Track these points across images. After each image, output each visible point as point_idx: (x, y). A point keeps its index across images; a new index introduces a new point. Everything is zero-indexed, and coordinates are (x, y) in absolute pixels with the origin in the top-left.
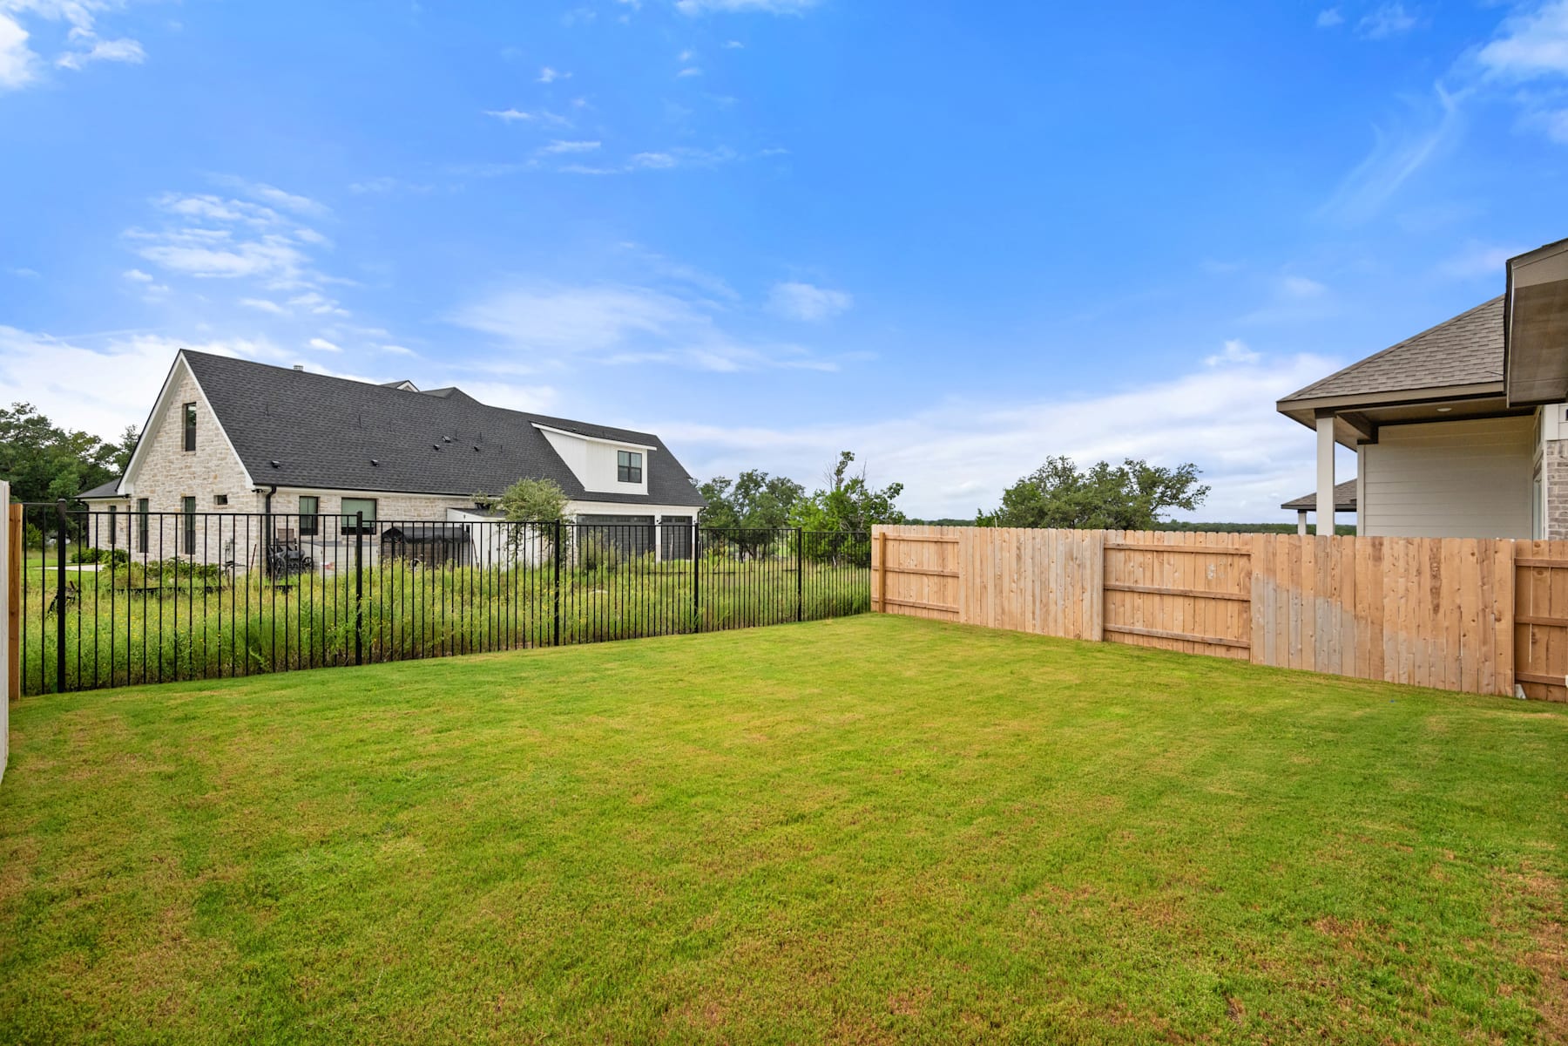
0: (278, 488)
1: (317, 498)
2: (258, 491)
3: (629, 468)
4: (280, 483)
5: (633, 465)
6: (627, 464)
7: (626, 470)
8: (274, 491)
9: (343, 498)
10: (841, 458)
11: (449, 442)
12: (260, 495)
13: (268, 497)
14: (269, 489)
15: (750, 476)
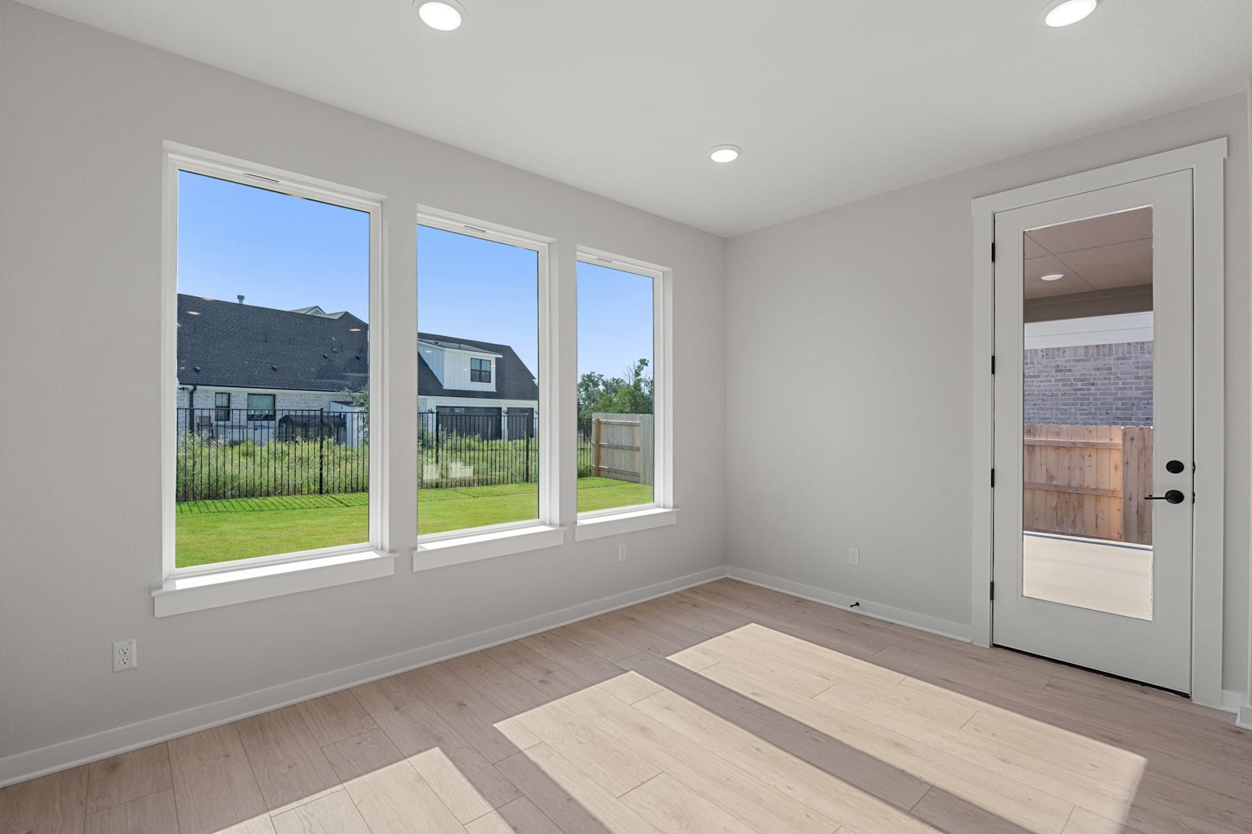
0: (198, 387)
1: (229, 394)
2: (183, 389)
3: (480, 371)
4: (200, 383)
5: (483, 369)
6: (478, 368)
7: (478, 373)
8: (195, 389)
9: (249, 394)
10: (639, 364)
11: (336, 352)
12: (185, 391)
13: (192, 393)
14: (191, 387)
15: (589, 377)
